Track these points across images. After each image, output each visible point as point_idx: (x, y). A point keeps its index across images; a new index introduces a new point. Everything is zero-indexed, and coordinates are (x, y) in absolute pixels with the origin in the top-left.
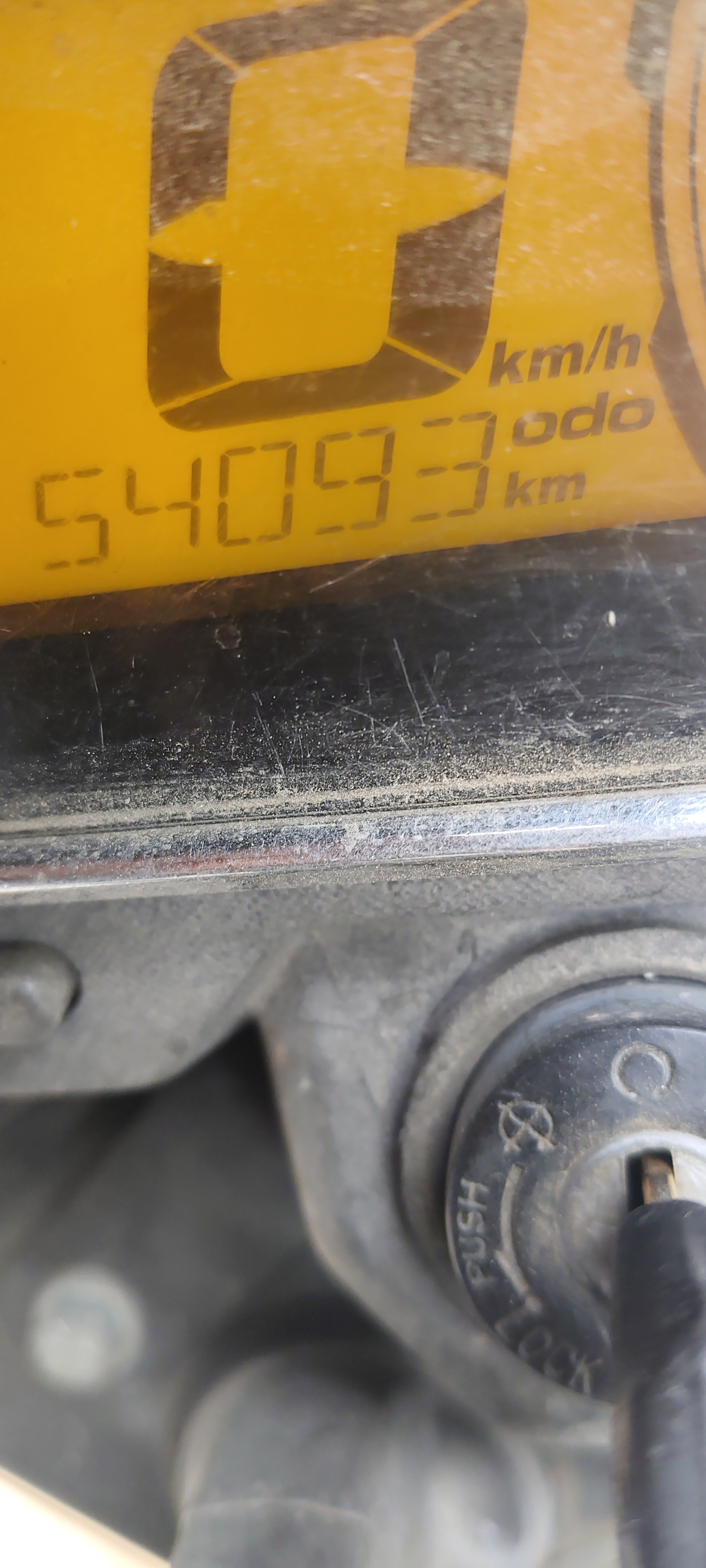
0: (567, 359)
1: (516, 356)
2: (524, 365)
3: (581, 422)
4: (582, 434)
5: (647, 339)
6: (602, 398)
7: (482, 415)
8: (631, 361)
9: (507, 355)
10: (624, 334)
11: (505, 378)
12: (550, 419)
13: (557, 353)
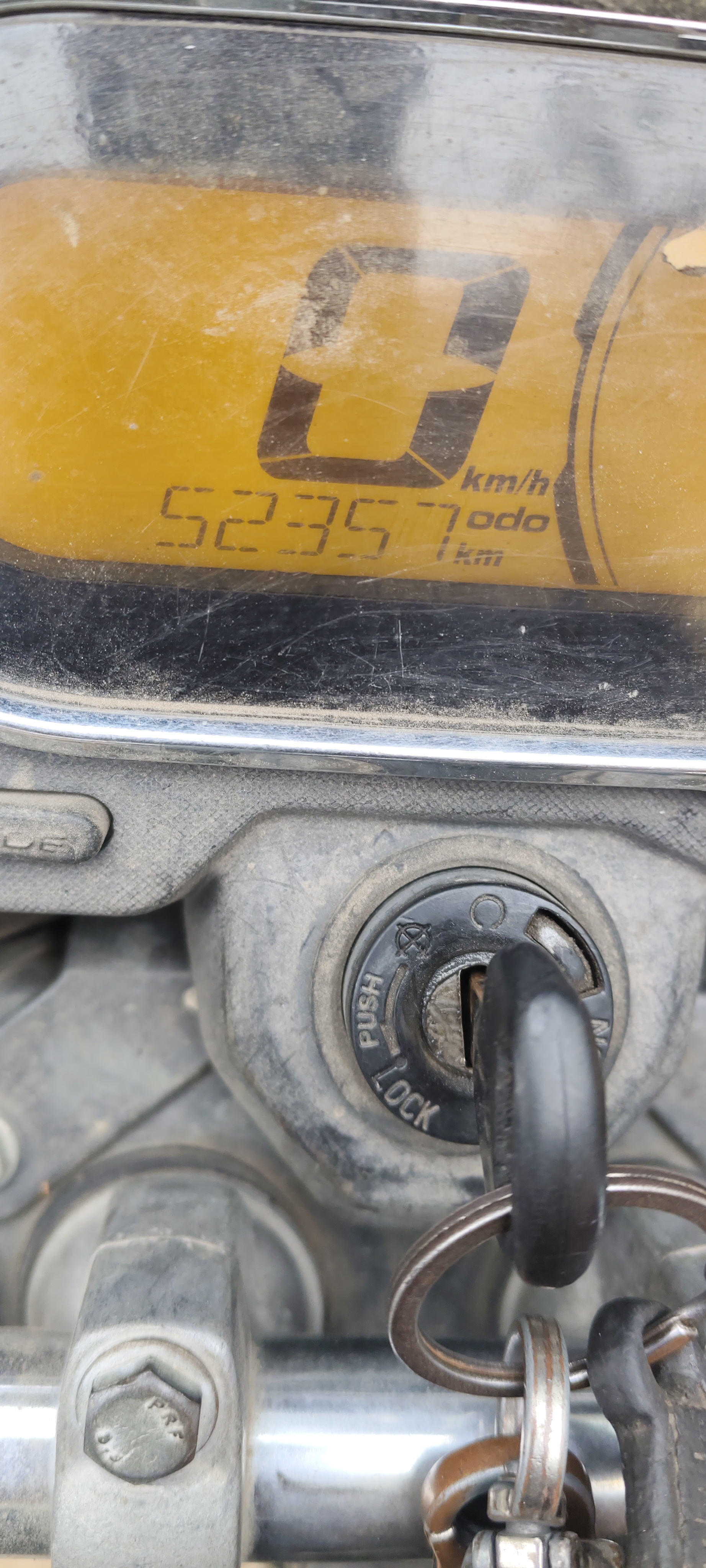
0: (507, 484)
1: (481, 475)
2: (482, 482)
3: (508, 522)
4: (505, 528)
5: (552, 483)
6: (522, 511)
7: (452, 506)
8: (542, 492)
9: (475, 474)
10: (541, 477)
11: (470, 488)
12: (490, 516)
13: (502, 479)
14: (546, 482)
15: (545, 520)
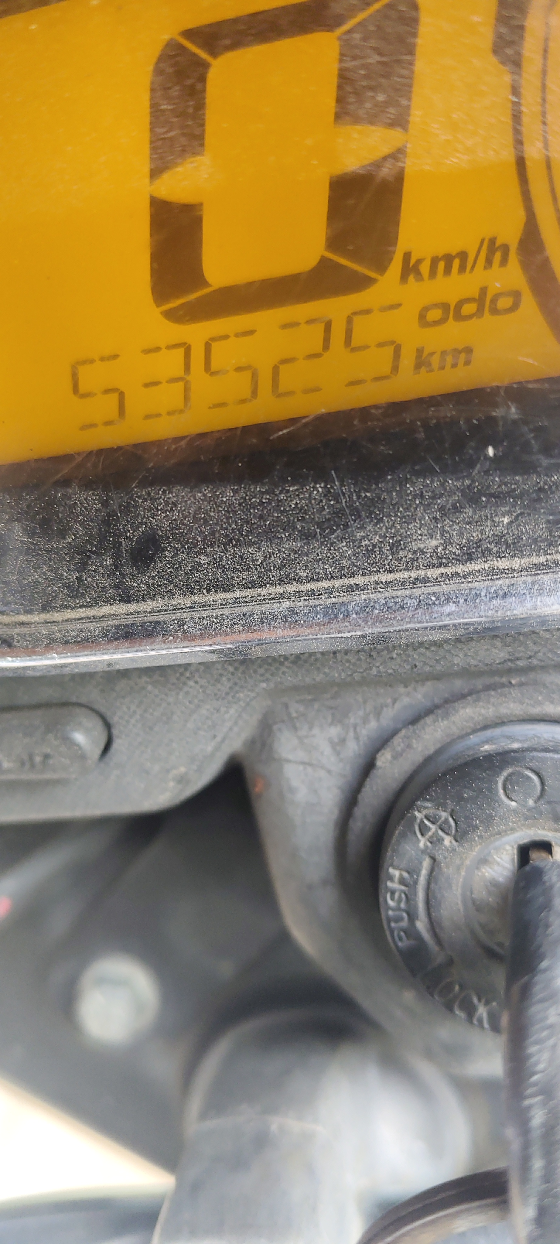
0: (456, 263)
1: (419, 262)
2: (425, 268)
3: (469, 308)
4: (469, 317)
5: (514, 247)
6: (484, 291)
7: (395, 306)
8: (504, 261)
9: (413, 261)
10: (498, 244)
11: (411, 278)
12: (445, 307)
13: (448, 259)
14: (505, 249)
15: (517, 295)
